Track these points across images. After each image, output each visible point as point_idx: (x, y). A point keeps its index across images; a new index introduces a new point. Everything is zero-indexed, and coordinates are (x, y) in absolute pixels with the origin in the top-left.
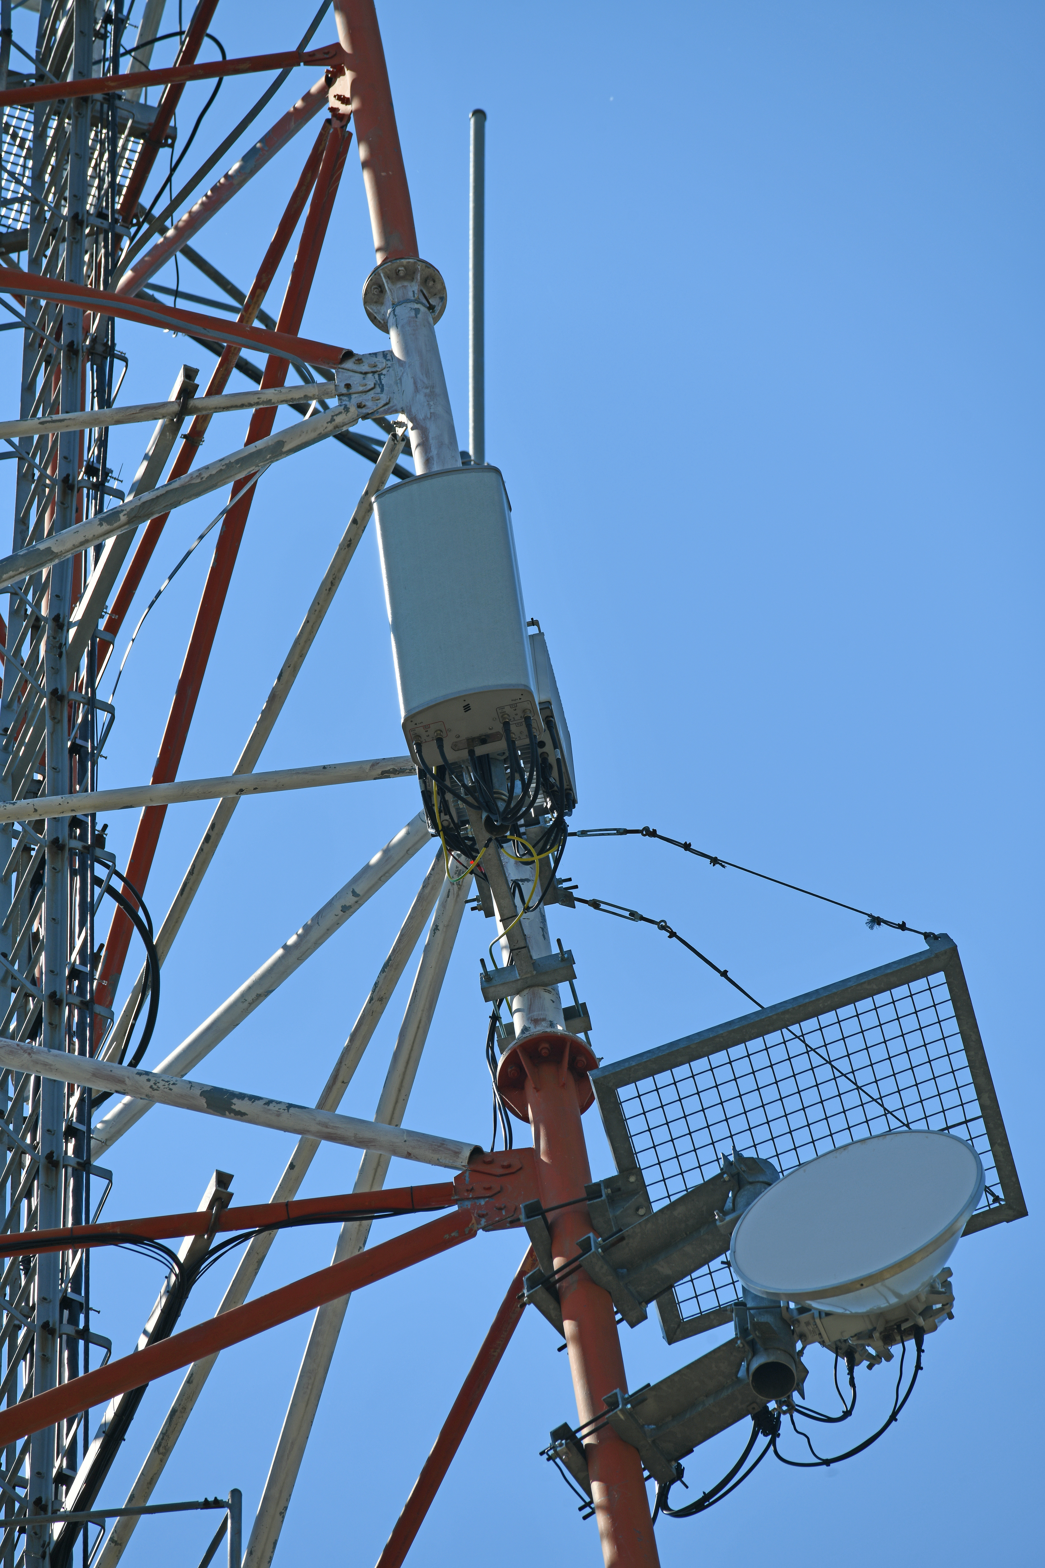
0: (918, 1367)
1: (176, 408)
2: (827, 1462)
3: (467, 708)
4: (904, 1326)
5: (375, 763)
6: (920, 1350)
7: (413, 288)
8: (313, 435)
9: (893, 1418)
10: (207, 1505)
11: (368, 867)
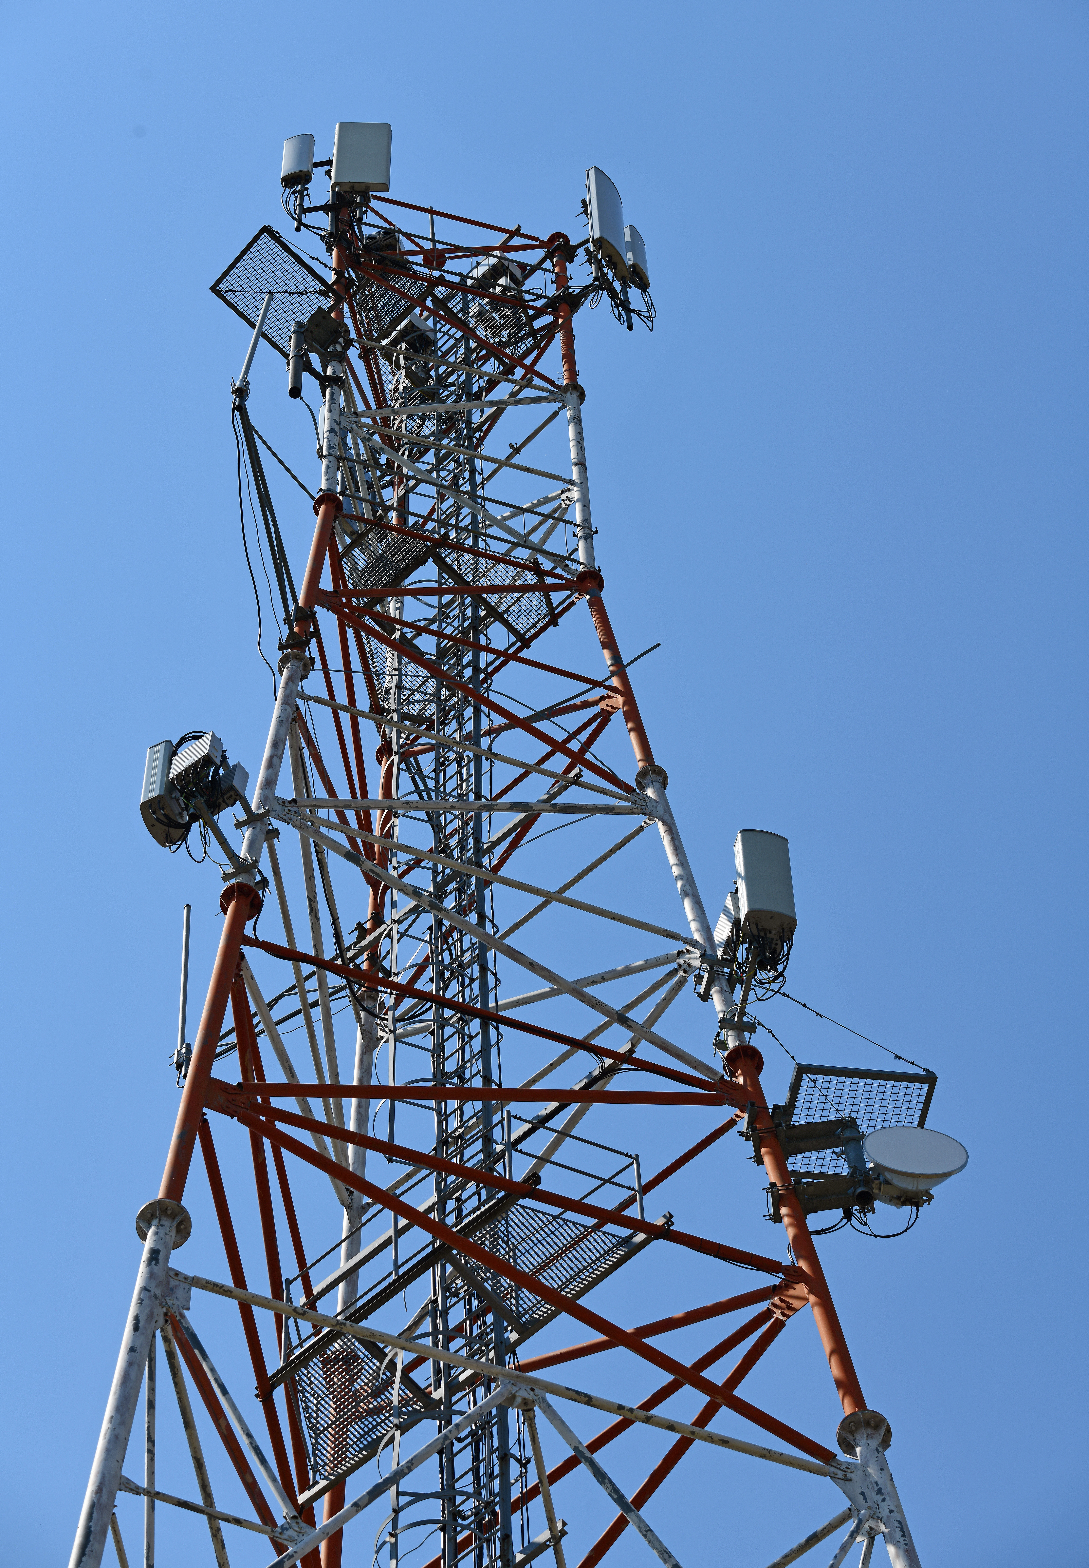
0: (917, 1217)
1: (572, 780)
2: (876, 1236)
4: (913, 1200)
5: (665, 930)
6: (918, 1212)
7: (660, 779)
8: (624, 811)
9: (906, 1230)
10: (626, 1155)
11: (615, 970)
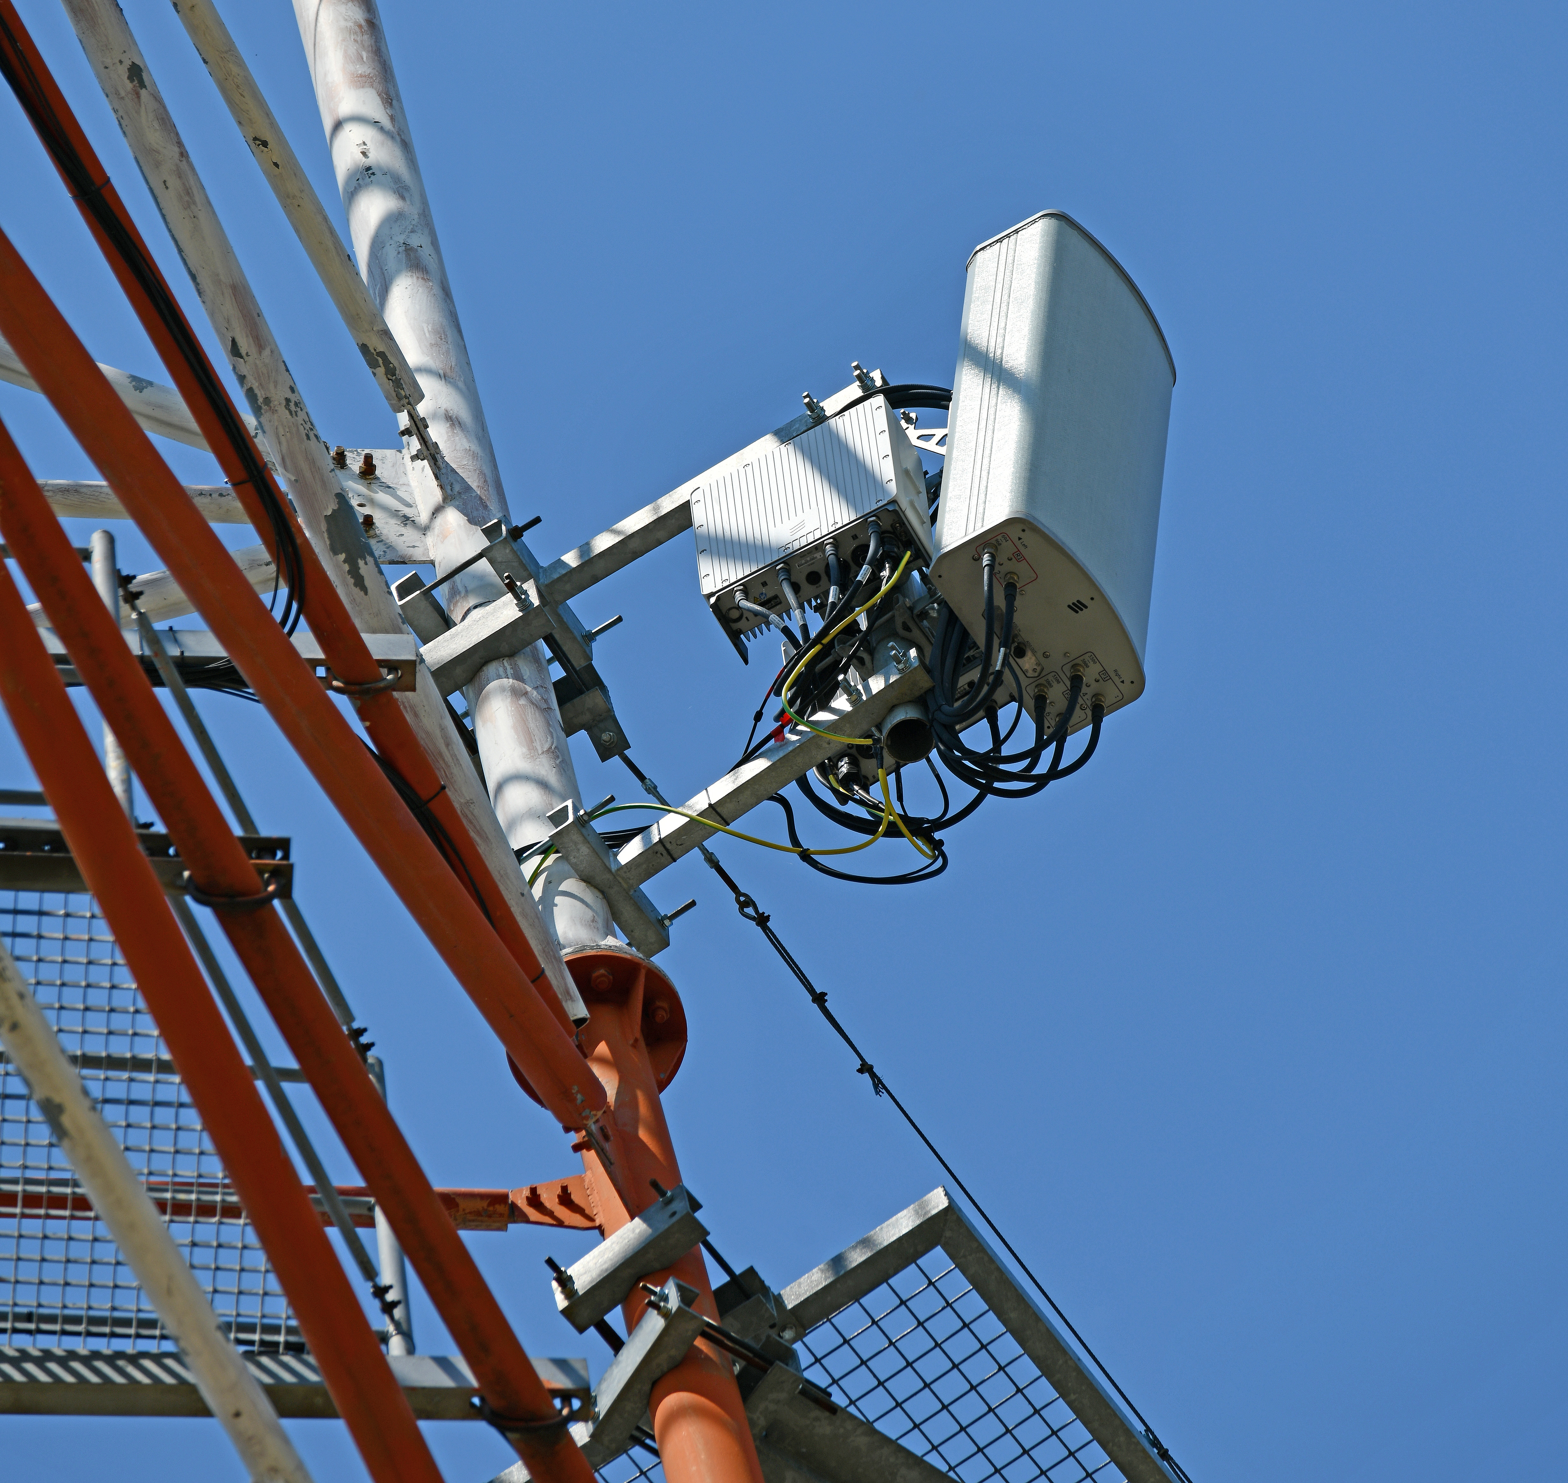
3: (1077, 607)
